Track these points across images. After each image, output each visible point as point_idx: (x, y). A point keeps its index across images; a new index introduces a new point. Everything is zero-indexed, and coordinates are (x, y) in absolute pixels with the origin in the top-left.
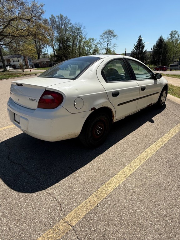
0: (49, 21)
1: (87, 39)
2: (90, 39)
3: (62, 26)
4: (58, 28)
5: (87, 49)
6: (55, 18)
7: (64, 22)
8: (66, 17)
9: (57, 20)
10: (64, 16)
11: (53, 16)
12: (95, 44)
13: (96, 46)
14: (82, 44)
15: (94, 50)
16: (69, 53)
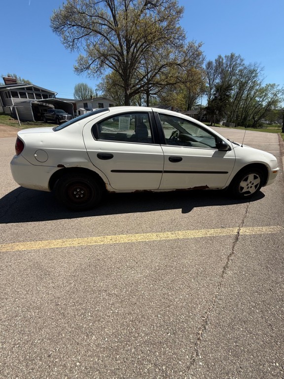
0: (214, 64)
1: (263, 85)
2: (268, 86)
3: (229, 69)
4: (222, 72)
5: (258, 100)
6: (222, 60)
7: (234, 63)
8: (239, 56)
9: (224, 61)
10: (237, 55)
11: (220, 57)
12: (273, 93)
13: (275, 95)
14: (253, 93)
15: (269, 102)
16: (225, 105)
